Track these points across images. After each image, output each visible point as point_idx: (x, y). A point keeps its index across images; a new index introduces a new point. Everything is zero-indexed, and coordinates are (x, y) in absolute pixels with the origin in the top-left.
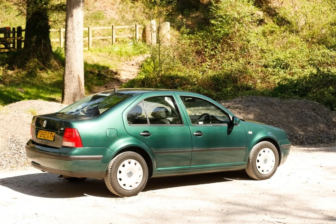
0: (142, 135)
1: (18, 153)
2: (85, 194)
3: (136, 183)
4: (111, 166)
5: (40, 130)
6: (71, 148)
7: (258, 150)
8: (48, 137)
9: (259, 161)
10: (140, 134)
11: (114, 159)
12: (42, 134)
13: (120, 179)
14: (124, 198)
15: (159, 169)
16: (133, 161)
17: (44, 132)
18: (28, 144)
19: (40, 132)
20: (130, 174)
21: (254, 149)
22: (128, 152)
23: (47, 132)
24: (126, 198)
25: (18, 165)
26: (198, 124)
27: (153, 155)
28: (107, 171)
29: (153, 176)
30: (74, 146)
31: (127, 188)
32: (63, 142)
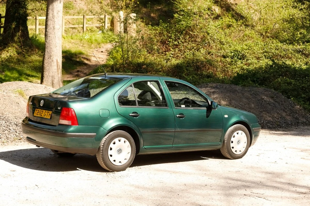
0: (132, 116)
1: (8, 129)
2: (77, 168)
3: (125, 159)
4: (103, 143)
5: (36, 109)
6: (68, 126)
7: (233, 132)
8: (45, 115)
9: (233, 143)
10: (130, 114)
11: (106, 137)
12: (38, 112)
13: (111, 156)
14: (114, 173)
15: (145, 147)
16: (123, 139)
17: (41, 111)
18: (23, 121)
19: (37, 110)
20: (120, 151)
21: (229, 131)
22: (118, 131)
23: (44, 111)
24: (116, 172)
25: (8, 141)
26: (181, 107)
27: (141, 134)
28: (99, 148)
29: (140, 153)
30: (70, 124)
31: (117, 163)
32: (60, 120)
